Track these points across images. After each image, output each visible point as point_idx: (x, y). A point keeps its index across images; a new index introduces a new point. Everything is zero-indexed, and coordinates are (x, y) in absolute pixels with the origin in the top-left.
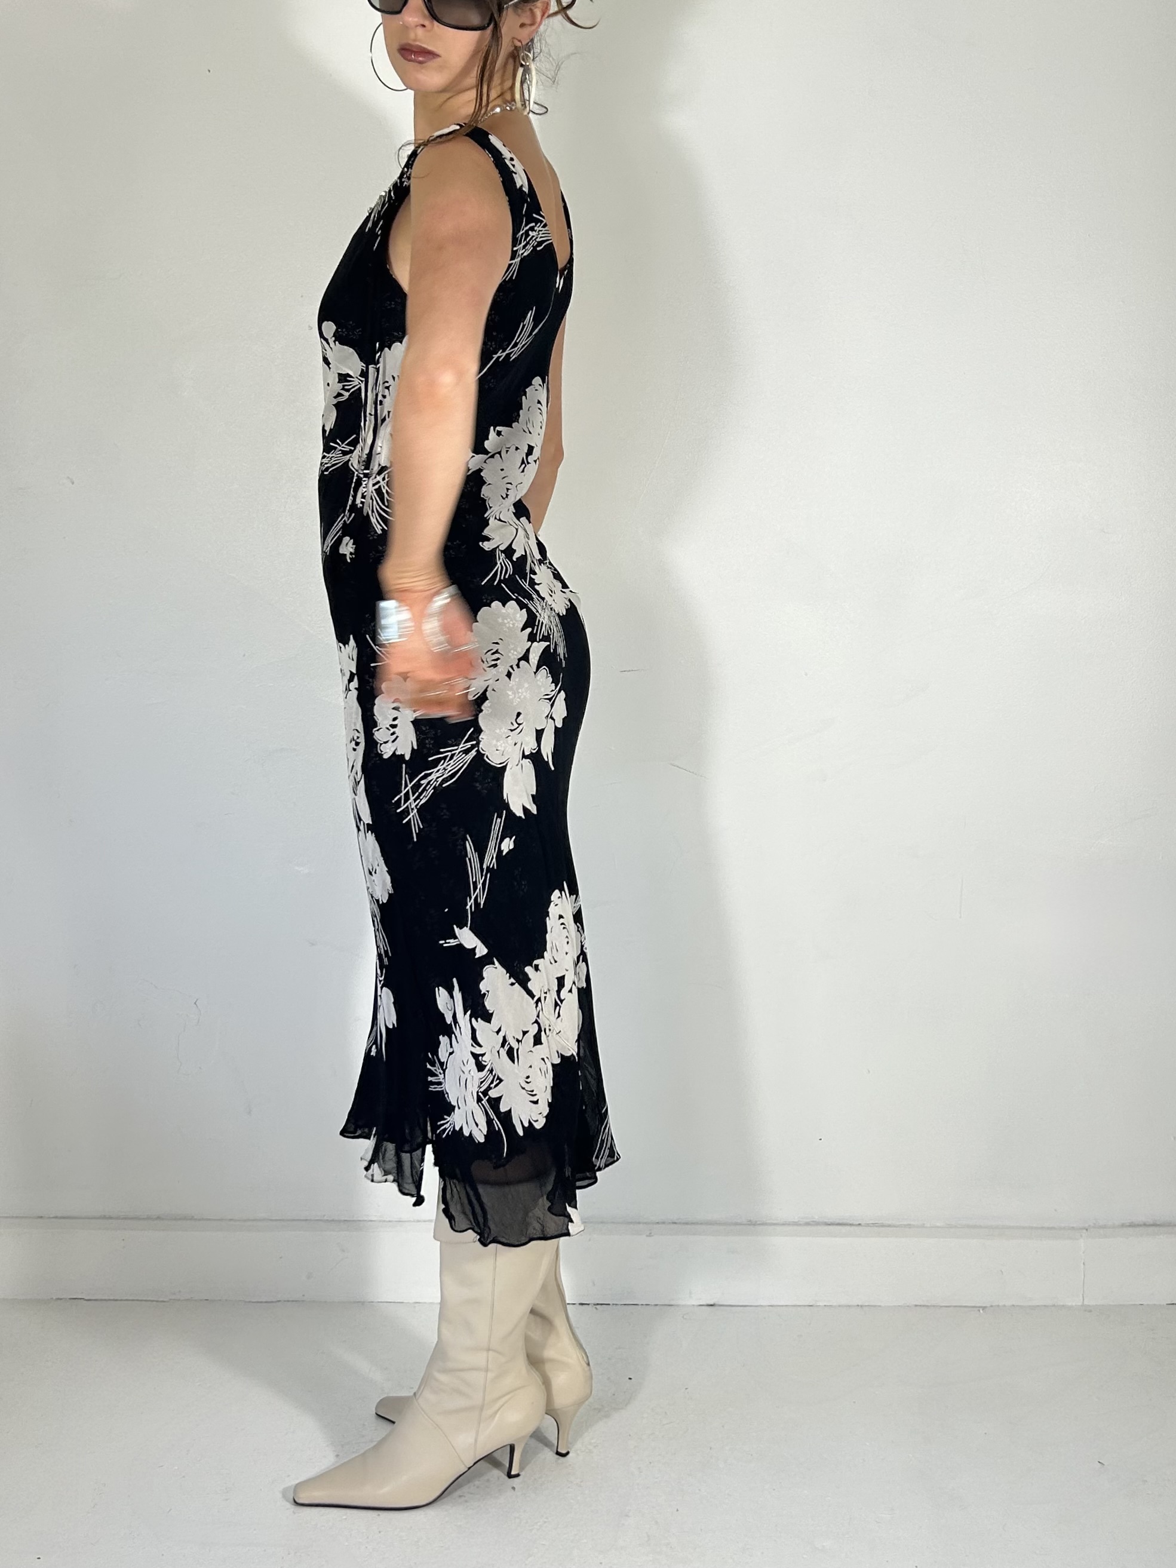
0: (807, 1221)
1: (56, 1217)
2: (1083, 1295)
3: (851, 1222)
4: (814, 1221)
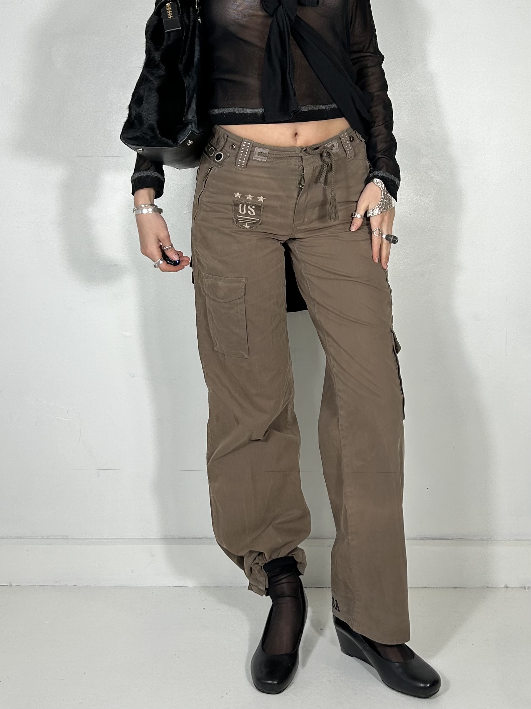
3: (447, 538)
4: (425, 536)
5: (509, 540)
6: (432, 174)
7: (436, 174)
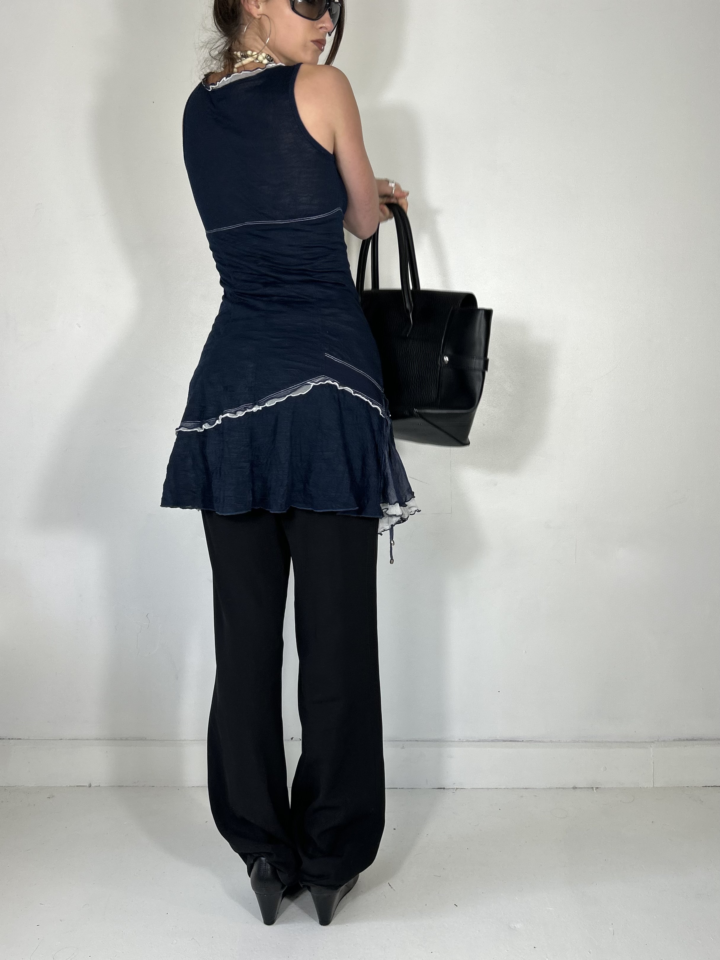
0: (493, 739)
1: (70, 739)
2: (653, 781)
3: (518, 740)
4: (496, 739)
5: (578, 742)
6: (505, 386)
7: (509, 385)
